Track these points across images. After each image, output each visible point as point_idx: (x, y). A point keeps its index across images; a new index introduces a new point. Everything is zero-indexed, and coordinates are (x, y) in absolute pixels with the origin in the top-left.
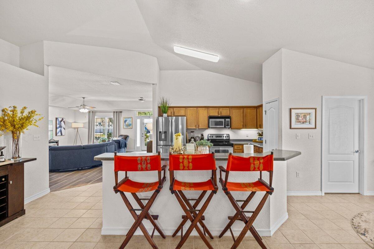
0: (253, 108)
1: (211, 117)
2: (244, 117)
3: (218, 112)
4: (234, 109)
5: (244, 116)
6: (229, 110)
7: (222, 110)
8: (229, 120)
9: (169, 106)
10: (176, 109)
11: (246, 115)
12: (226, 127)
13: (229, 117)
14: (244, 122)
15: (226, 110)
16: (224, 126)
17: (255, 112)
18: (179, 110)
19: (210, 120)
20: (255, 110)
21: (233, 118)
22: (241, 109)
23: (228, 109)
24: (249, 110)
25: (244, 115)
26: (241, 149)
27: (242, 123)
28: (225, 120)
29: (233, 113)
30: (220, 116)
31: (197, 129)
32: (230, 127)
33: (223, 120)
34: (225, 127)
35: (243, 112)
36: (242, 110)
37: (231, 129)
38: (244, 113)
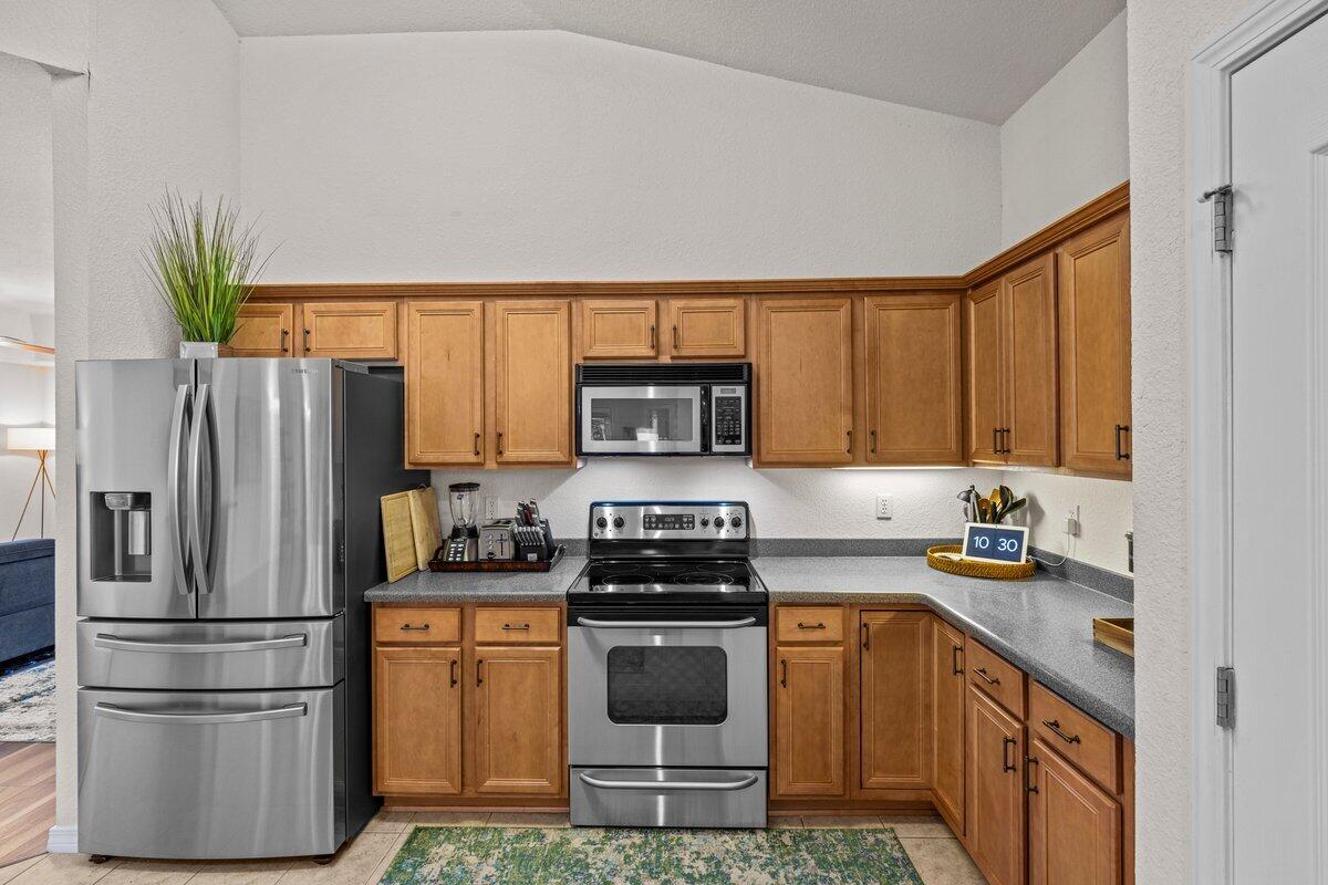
0: (935, 298)
1: (594, 373)
2: (859, 370)
3: (655, 331)
4: (781, 310)
5: (862, 364)
6: (738, 314)
7: (686, 311)
8: (740, 391)
9: (247, 282)
10: (321, 306)
11: (874, 350)
12: (716, 448)
13: (734, 371)
14: (860, 409)
15: (714, 310)
16: (695, 445)
17: (950, 332)
18: (342, 314)
19: (590, 394)
20: (950, 313)
21: (769, 375)
22: (837, 308)
23: (729, 310)
24: (895, 316)
25: (862, 354)
26: (835, 643)
27: (845, 421)
28: (706, 396)
29: (769, 336)
30: (665, 360)
31: (491, 465)
32: (749, 451)
33: (692, 393)
34: (706, 447)
35: (853, 329)
36: (844, 313)
37: (760, 464)
38: (859, 336)
